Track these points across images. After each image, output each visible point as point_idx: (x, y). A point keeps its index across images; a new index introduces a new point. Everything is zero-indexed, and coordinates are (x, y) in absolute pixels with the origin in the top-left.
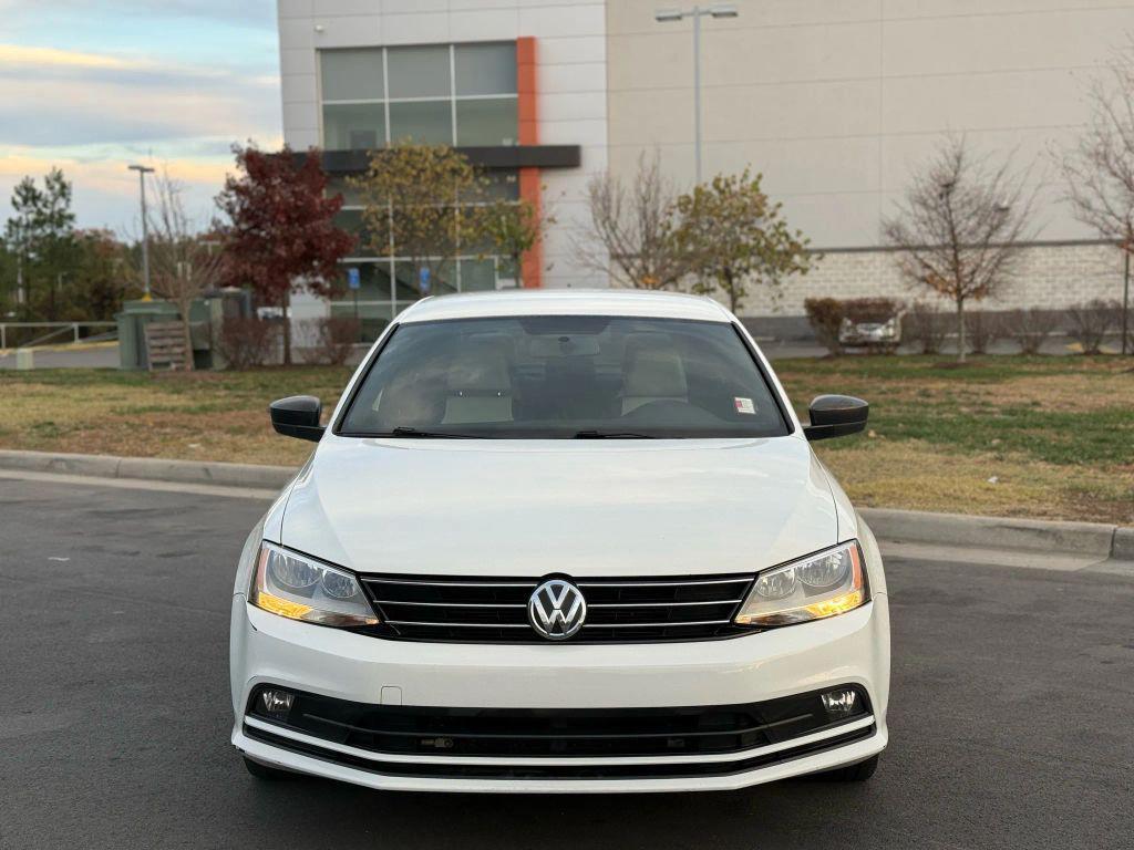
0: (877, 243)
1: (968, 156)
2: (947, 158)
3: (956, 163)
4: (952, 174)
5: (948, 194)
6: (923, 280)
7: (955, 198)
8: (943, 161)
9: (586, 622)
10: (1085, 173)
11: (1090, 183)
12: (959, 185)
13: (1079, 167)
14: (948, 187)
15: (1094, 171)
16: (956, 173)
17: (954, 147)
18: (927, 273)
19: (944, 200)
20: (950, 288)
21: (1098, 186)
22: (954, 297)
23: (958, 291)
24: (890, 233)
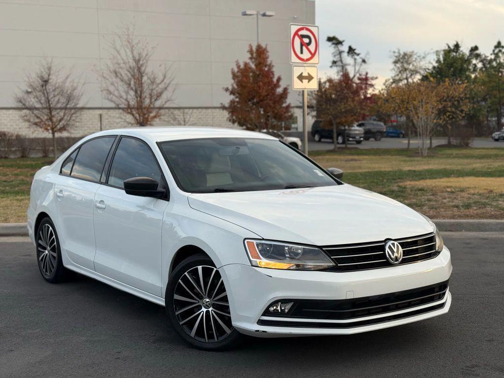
0: (13, 106)
1: (54, 69)
2: (44, 69)
3: (48, 72)
4: (47, 76)
5: (46, 85)
6: (36, 124)
7: (49, 87)
8: (43, 70)
9: (403, 256)
10: (110, 80)
11: (112, 84)
12: (50, 81)
13: (108, 77)
14: (46, 82)
15: (114, 79)
16: (49, 75)
17: (47, 64)
18: (37, 120)
19: (44, 88)
20: (49, 128)
21: (116, 85)
22: (50, 131)
23: (52, 129)
24: (20, 102)
